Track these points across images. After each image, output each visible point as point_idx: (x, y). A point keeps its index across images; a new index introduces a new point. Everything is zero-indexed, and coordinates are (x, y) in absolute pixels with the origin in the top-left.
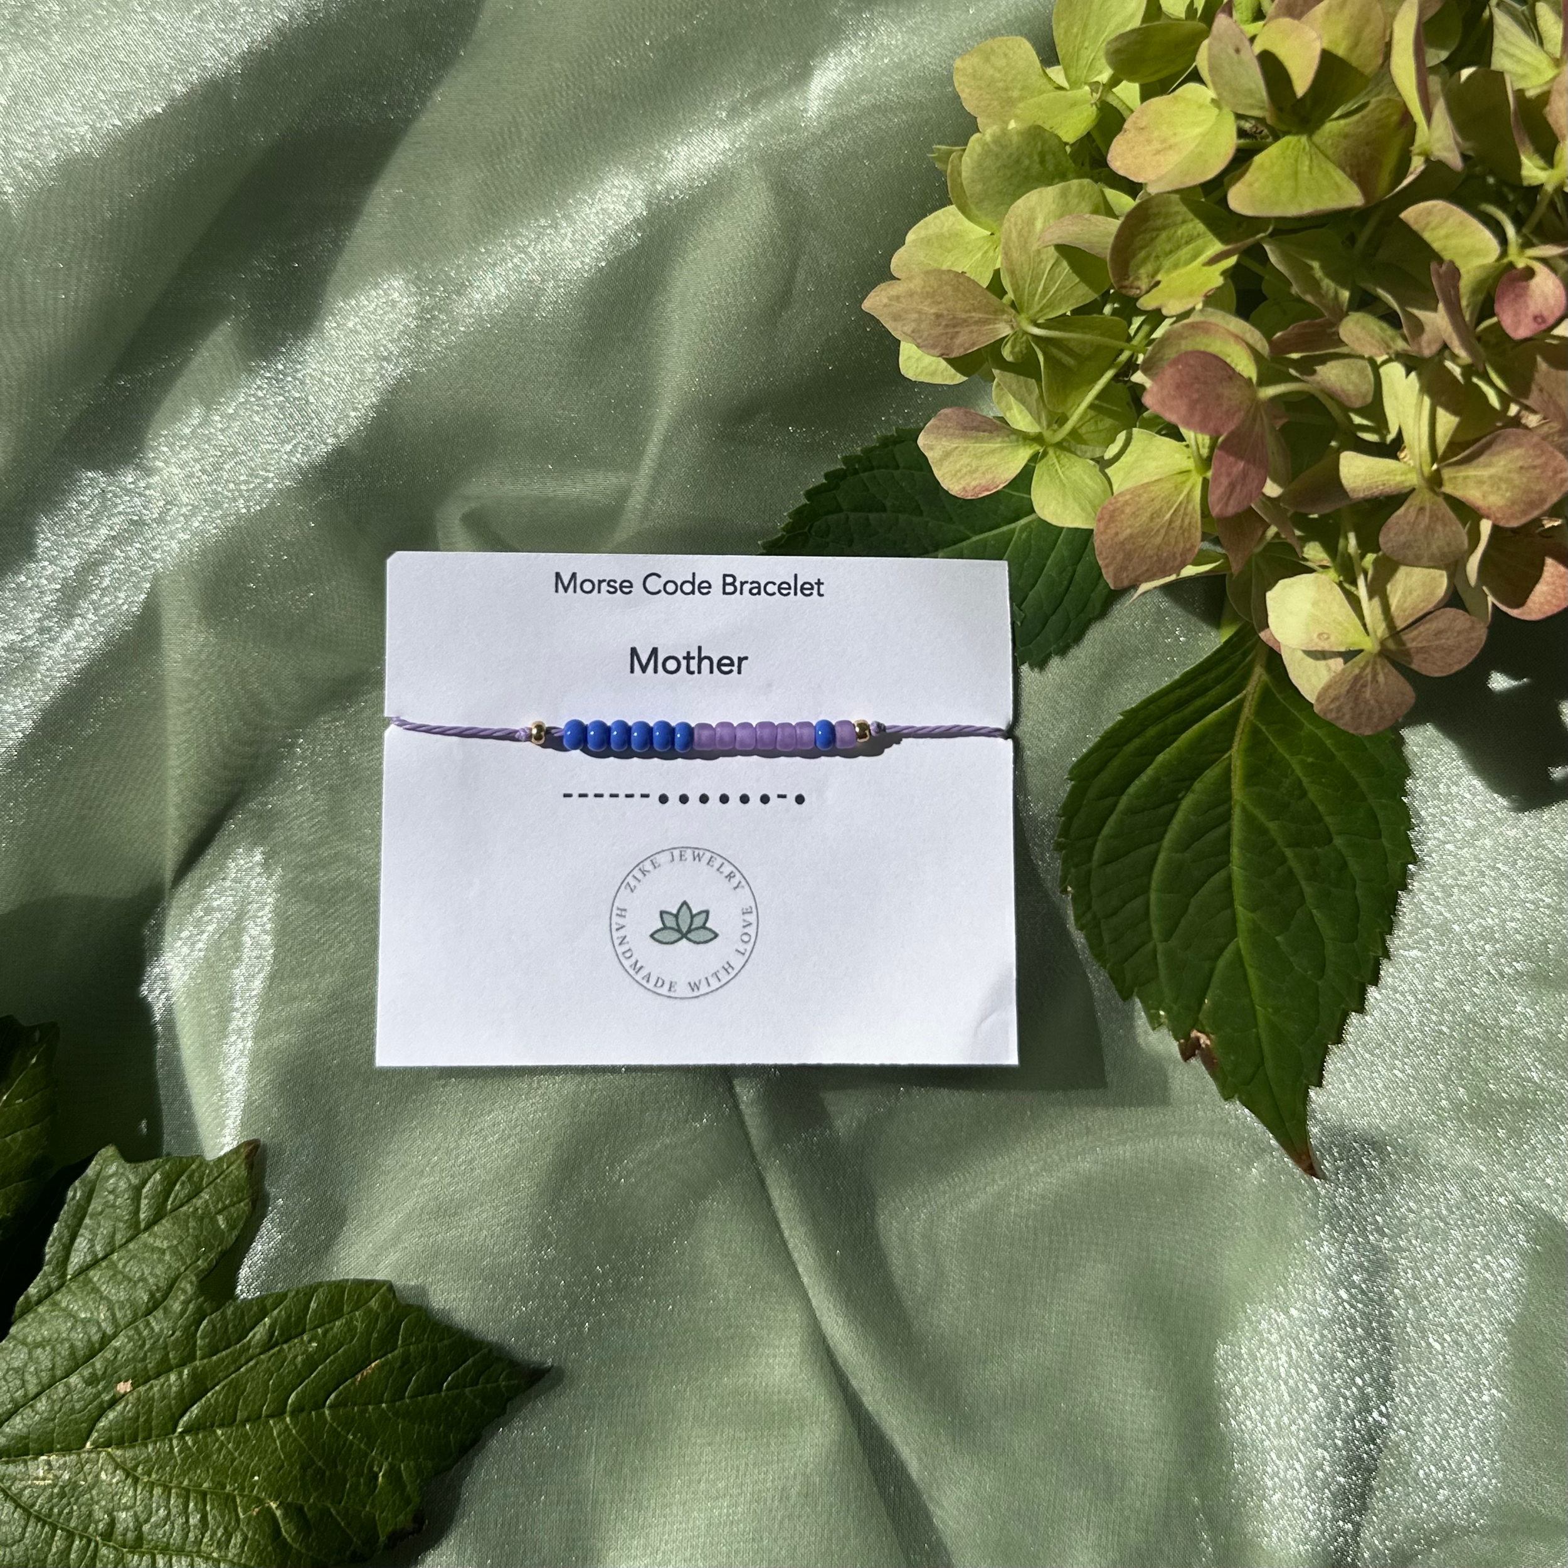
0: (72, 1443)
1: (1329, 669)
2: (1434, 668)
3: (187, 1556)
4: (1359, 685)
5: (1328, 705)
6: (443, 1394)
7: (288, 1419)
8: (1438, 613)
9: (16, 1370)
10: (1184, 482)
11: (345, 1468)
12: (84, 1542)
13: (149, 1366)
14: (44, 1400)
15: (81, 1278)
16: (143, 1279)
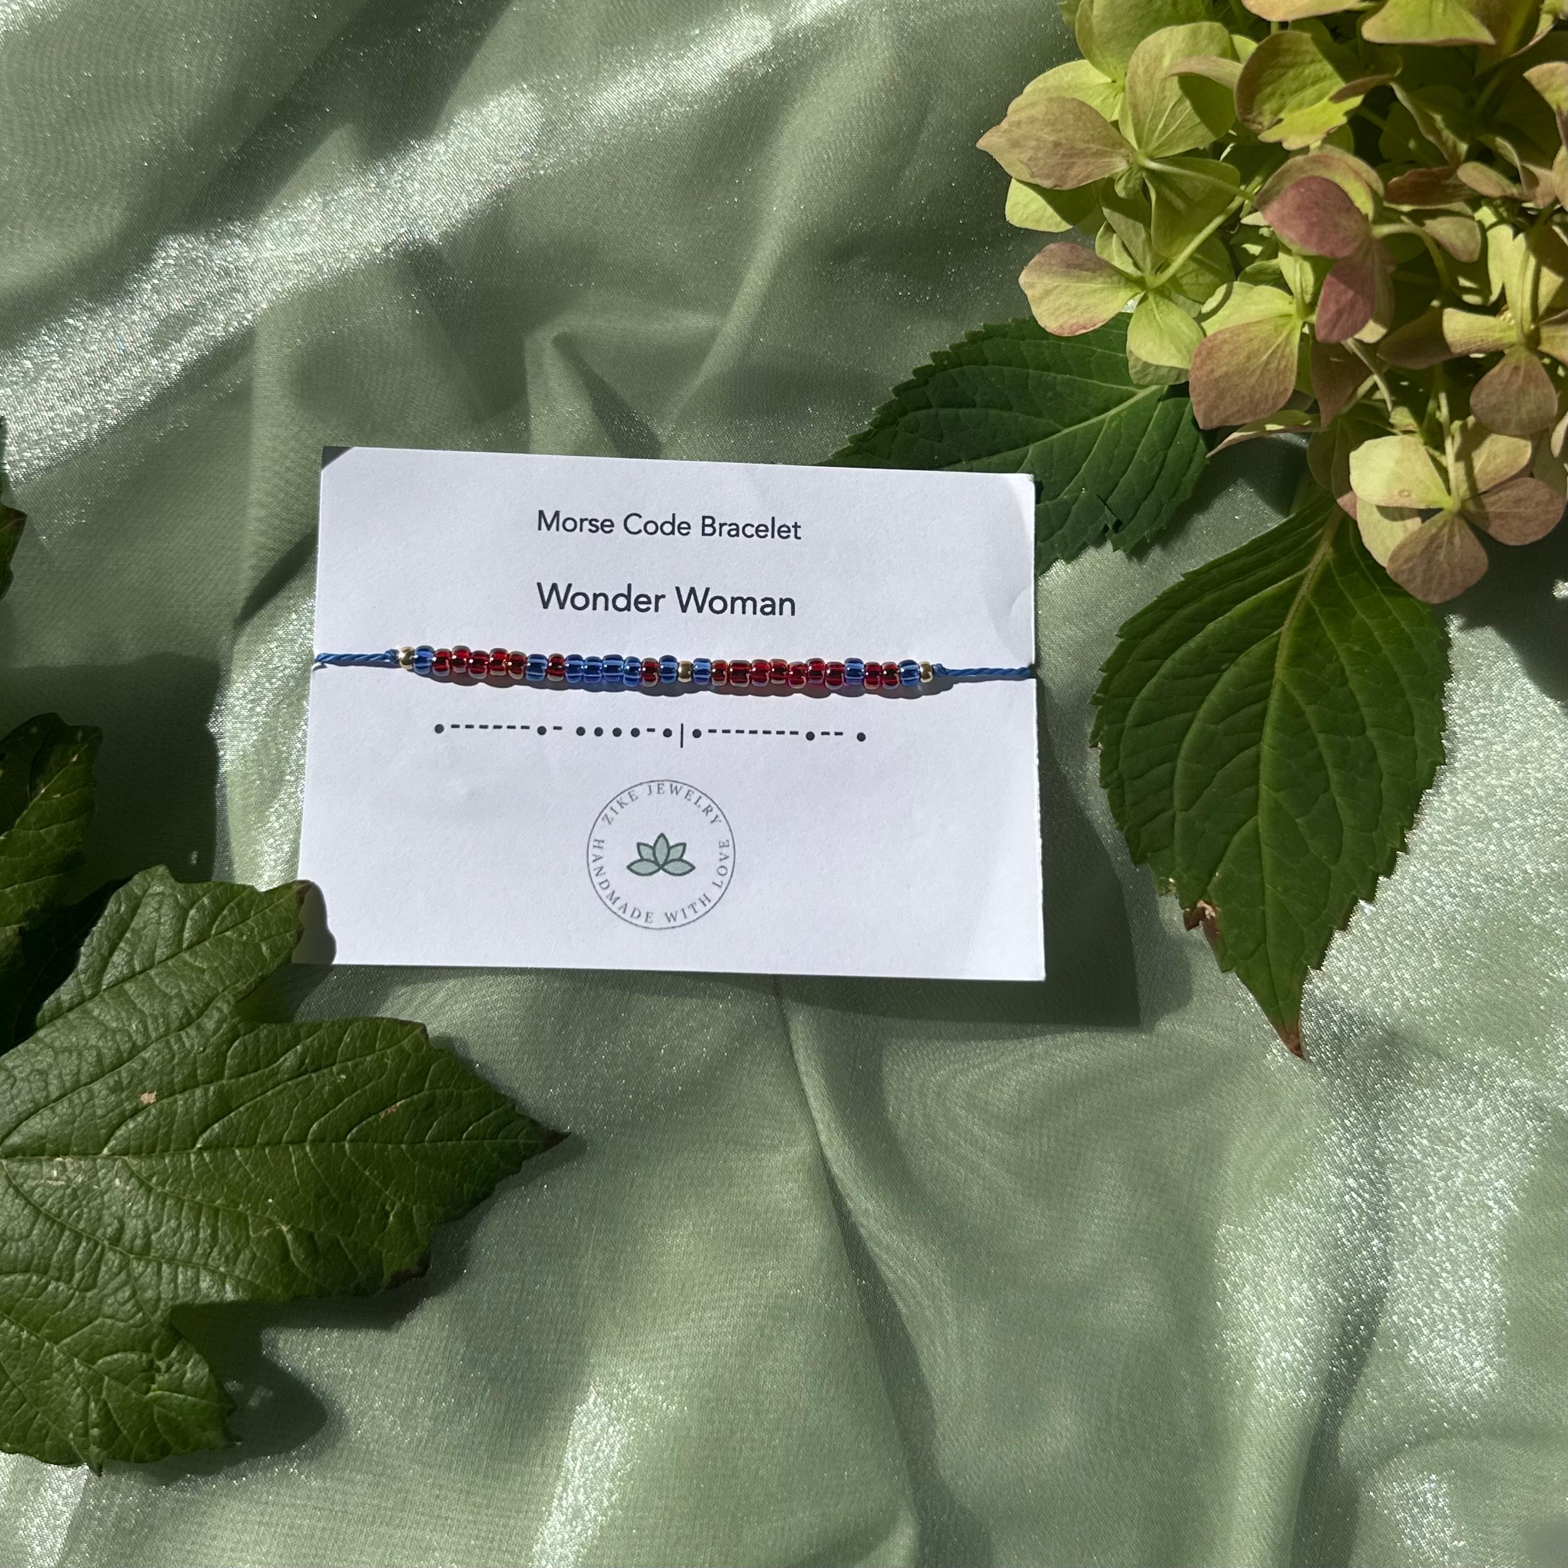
0: (89, 1149)
1: (1406, 529)
2: (1511, 535)
3: (193, 1268)
4: (1434, 546)
5: (1401, 565)
6: (462, 1142)
7: (308, 1149)
8: (1519, 480)
9: (41, 1072)
10: (1284, 325)
11: (358, 1202)
12: (91, 1245)
13: (176, 1080)
14: (66, 1104)
15: (115, 989)
16: (179, 996)
